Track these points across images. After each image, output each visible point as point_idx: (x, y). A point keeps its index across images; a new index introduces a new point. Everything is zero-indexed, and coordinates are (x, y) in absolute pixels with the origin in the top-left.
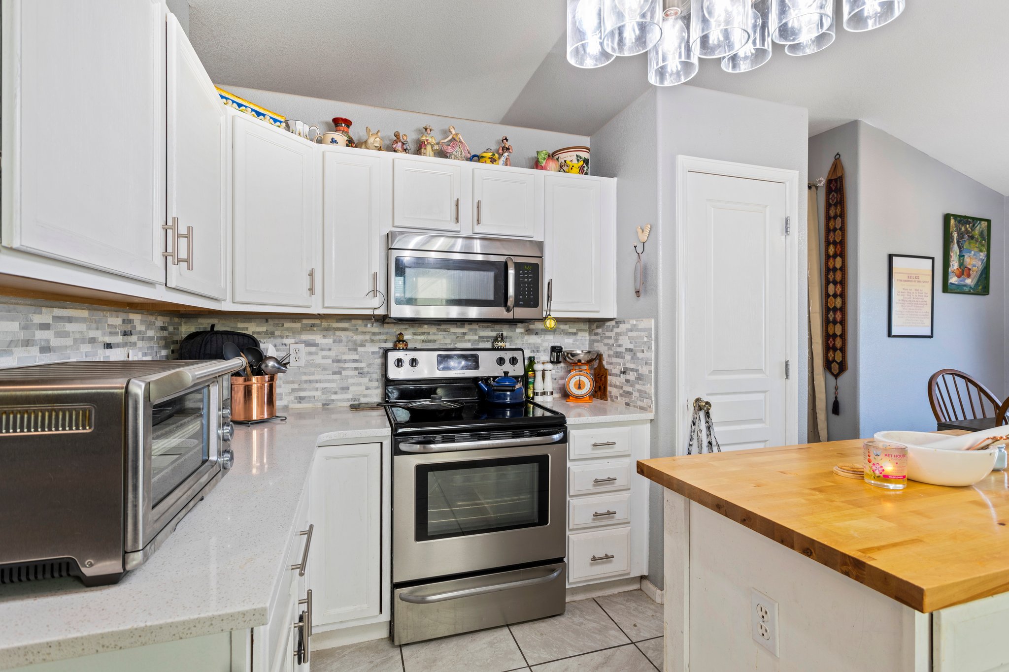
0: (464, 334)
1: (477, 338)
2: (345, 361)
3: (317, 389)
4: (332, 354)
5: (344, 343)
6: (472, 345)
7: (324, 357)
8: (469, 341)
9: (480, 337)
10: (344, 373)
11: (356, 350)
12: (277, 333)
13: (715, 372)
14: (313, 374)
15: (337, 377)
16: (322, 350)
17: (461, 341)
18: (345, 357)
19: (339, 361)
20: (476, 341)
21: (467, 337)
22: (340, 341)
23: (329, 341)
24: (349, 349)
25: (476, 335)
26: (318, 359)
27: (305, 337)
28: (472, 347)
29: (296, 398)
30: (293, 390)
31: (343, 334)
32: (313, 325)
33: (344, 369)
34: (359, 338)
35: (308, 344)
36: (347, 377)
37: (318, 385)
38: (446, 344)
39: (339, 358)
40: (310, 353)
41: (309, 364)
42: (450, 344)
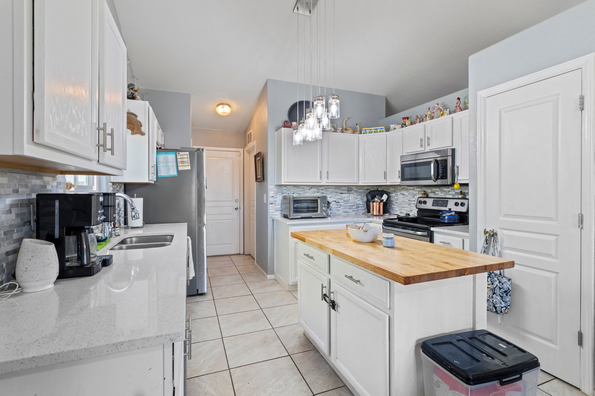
0: (449, 191)
1: (454, 193)
2: (411, 201)
3: (405, 210)
4: (408, 198)
5: (411, 194)
6: (452, 196)
7: (406, 199)
8: (451, 194)
9: (456, 193)
10: (411, 205)
11: (414, 197)
12: (396, 191)
13: (506, 215)
14: (403, 205)
15: (409, 206)
16: (406, 196)
17: (448, 195)
18: (412, 199)
19: (410, 201)
20: (454, 194)
21: (450, 193)
22: (410, 194)
23: (407, 194)
24: (413, 197)
25: (454, 192)
26: (405, 200)
27: (402, 192)
28: (452, 197)
29: (400, 212)
30: (400, 209)
31: (411, 191)
32: (404, 188)
33: (411, 203)
34: (415, 192)
35: (403, 194)
36: (412, 206)
37: (405, 209)
38: (442, 196)
39: (410, 200)
40: (403, 198)
41: (403, 201)
42: (444, 196)
